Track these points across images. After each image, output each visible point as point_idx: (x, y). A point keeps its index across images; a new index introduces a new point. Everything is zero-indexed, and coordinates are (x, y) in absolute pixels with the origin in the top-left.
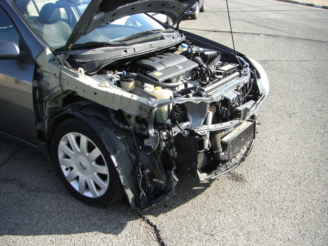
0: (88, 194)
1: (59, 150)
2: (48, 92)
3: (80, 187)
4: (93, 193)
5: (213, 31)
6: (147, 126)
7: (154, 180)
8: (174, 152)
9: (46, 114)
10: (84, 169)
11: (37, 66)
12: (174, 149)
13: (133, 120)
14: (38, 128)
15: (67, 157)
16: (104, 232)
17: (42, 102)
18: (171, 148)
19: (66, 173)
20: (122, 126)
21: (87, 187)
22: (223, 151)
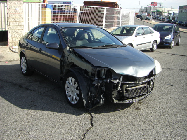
0: (73, 103)
1: (66, 84)
2: (66, 62)
3: (71, 100)
4: (74, 102)
5: (176, 55)
6: (95, 77)
7: (95, 98)
8: (103, 88)
9: (64, 71)
10: (73, 92)
11: (63, 53)
12: (104, 87)
13: (90, 74)
14: (61, 76)
15: (68, 87)
16: (73, 115)
17: (63, 66)
18: (102, 86)
19: (67, 94)
20: (85, 75)
21: (73, 100)
22: (126, 93)
